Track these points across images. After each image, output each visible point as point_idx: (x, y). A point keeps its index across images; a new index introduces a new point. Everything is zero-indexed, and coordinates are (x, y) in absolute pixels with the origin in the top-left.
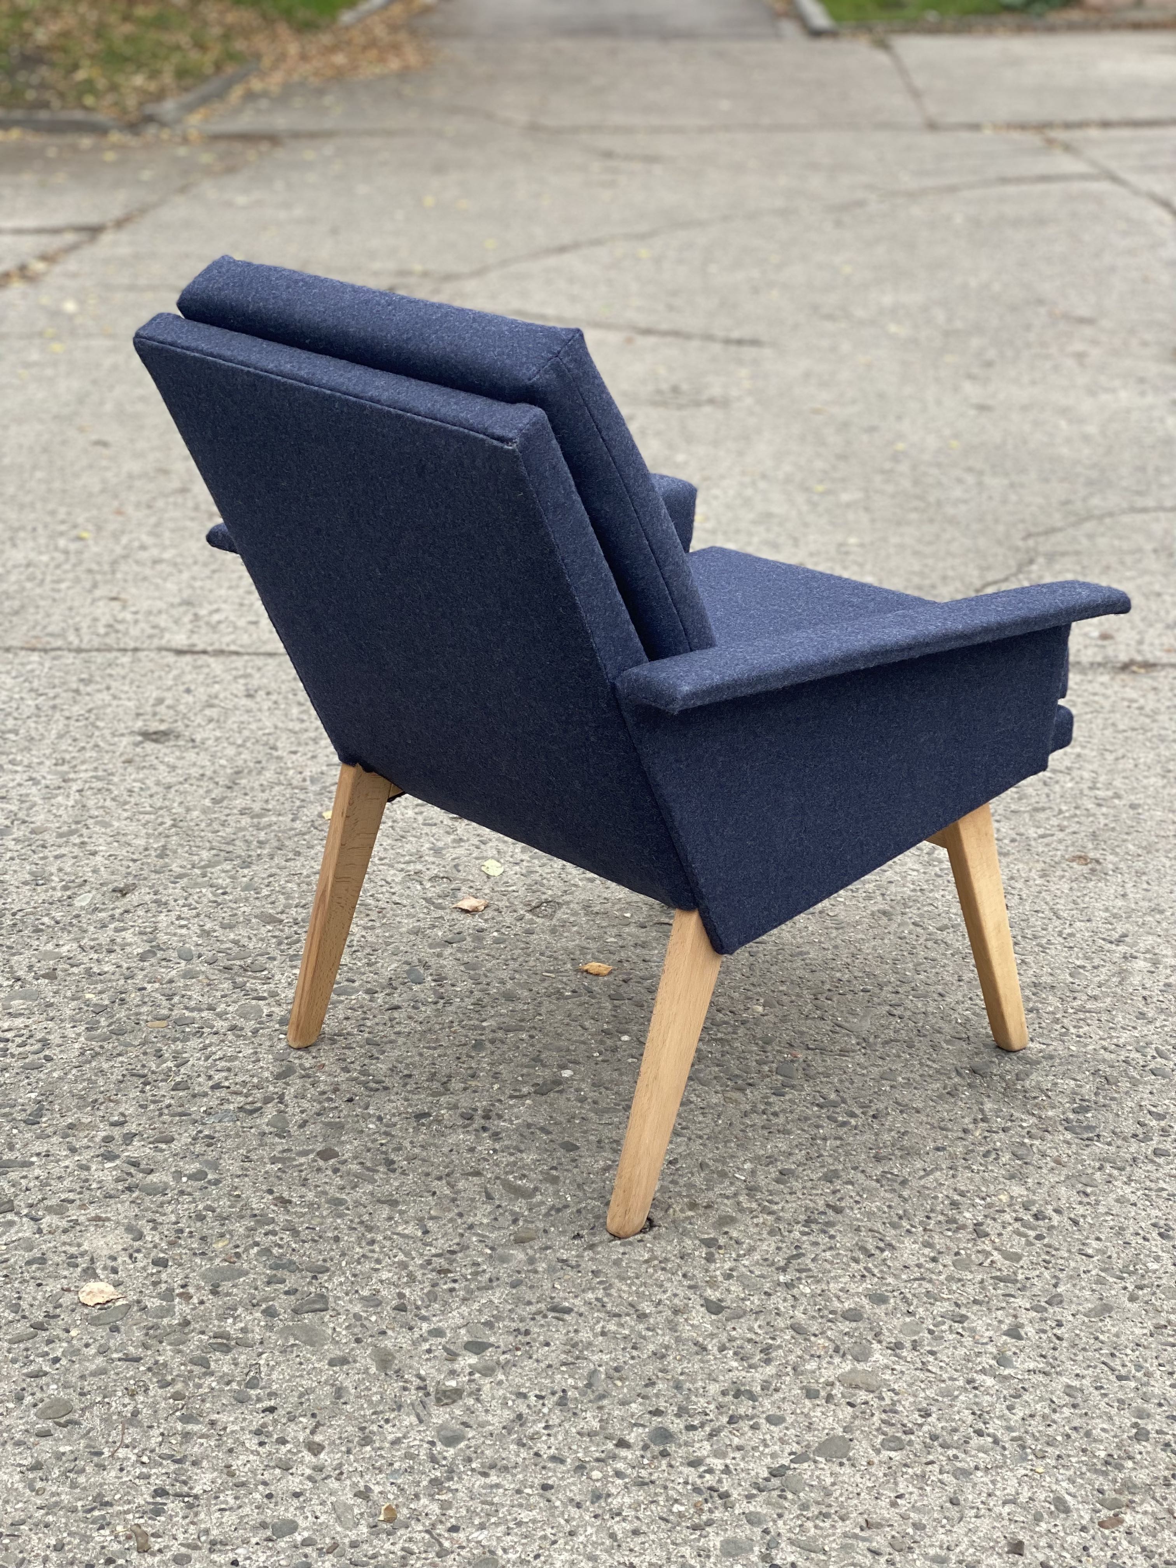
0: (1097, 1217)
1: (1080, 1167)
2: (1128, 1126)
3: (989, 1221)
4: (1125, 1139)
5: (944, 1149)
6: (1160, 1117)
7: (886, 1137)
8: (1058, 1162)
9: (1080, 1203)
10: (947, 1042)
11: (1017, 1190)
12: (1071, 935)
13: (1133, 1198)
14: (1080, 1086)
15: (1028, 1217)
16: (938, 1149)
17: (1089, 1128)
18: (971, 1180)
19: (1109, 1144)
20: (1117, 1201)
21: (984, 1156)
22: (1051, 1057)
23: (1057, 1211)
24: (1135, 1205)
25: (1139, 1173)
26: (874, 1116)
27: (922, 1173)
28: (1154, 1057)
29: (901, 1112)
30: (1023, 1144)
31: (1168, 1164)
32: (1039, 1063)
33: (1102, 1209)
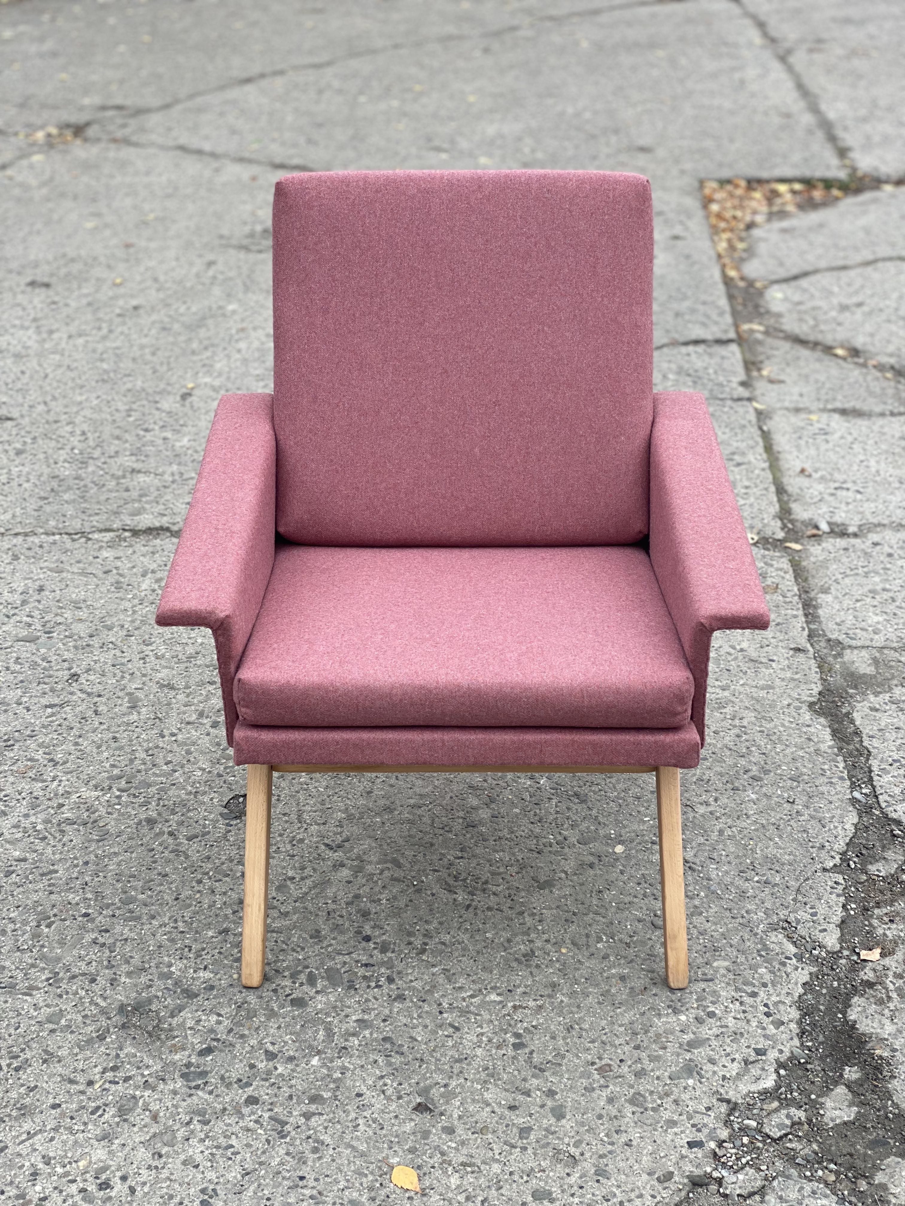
0: (156, 1183)
1: (171, 1122)
2: (238, 1070)
3: (55, 1194)
4: (229, 1086)
5: (59, 1106)
6: (271, 1056)
7: (14, 1095)
8: (155, 1118)
9: (149, 1167)
10: (129, 974)
11: (99, 1154)
12: (302, 841)
13: (198, 1158)
14: (219, 1023)
15: (92, 1188)
16: (55, 1106)
17: (204, 1074)
18: (64, 1142)
19: (211, 1093)
20: (184, 1163)
21: (92, 1113)
22: (212, 988)
23: (124, 1178)
24: (197, 1167)
25: (218, 1127)
26: (17, 1069)
27: (24, 1137)
28: (302, 984)
29: (45, 1061)
30: (134, 1097)
31: (253, 1113)
32: (197, 996)
33: (165, 1173)
